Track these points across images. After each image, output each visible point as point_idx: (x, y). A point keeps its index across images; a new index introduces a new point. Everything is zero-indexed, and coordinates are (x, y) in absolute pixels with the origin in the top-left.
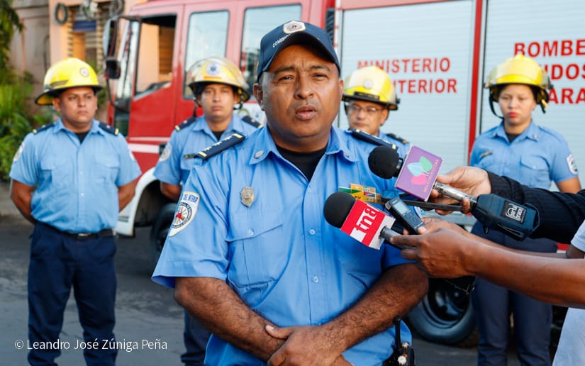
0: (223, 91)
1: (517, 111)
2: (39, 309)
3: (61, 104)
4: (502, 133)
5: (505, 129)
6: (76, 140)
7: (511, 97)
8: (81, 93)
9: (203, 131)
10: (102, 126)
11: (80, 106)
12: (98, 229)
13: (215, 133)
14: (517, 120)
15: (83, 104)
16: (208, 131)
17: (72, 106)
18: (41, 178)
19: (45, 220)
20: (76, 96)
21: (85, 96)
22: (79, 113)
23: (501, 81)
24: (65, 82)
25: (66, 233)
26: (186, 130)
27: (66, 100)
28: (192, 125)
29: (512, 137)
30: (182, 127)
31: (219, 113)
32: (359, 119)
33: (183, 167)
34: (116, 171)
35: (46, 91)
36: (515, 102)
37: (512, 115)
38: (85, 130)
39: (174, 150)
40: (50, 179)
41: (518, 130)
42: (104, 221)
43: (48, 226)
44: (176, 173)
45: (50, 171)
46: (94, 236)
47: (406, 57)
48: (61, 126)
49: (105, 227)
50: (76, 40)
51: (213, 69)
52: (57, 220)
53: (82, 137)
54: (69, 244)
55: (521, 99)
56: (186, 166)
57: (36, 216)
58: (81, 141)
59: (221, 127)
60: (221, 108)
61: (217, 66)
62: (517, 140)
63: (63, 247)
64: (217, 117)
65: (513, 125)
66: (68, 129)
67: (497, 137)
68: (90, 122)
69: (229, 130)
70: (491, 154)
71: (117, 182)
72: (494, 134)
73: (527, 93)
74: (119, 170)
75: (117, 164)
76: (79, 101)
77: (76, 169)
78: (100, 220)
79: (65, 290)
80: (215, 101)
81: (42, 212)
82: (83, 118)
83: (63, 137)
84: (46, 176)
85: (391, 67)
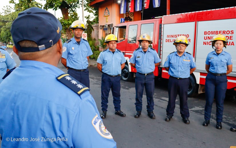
0: (146, 42)
1: (219, 47)
2: (104, 93)
3: (108, 45)
4: (215, 53)
5: (216, 52)
6: (112, 54)
7: (218, 44)
8: (113, 42)
9: (141, 51)
10: (118, 50)
11: (113, 45)
12: (117, 75)
13: (144, 52)
14: (219, 50)
15: (114, 45)
16: (143, 51)
17: (111, 45)
18: (104, 62)
19: (105, 72)
20: (112, 43)
21: (114, 43)
22: (113, 47)
23: (215, 40)
24: (110, 39)
25: (110, 76)
26: (137, 51)
27: (110, 44)
28: (139, 50)
29: (218, 54)
30: (136, 50)
31: (145, 47)
32: (181, 48)
33: (136, 60)
34: (121, 61)
35: (105, 42)
36: (219, 45)
37: (218, 48)
38: (114, 51)
39: (134, 55)
40: (106, 62)
41: (219, 52)
42: (118, 73)
43: (105, 74)
44: (135, 61)
45: (106, 61)
46: (116, 76)
47: (178, 34)
48: (109, 50)
49: (119, 74)
50: (104, 32)
51: (144, 37)
52: (108, 72)
53: (113, 52)
54: (111, 78)
55: (220, 44)
56: (137, 59)
57: (103, 71)
58: (113, 54)
59: (145, 50)
60: (146, 46)
61: (145, 36)
62: (220, 55)
63: (109, 79)
64: (145, 48)
65: (218, 51)
66: (110, 51)
67: (214, 54)
68: (115, 49)
69: (148, 51)
70: (213, 58)
71: (121, 63)
72: (213, 53)
73: (222, 43)
74: (122, 60)
75: (121, 59)
76: (113, 44)
77: (112, 60)
78: (118, 72)
79: (109, 89)
80: (144, 45)
81: (104, 70)
82: (114, 48)
83: (109, 52)
84: (105, 62)
85: (175, 36)
